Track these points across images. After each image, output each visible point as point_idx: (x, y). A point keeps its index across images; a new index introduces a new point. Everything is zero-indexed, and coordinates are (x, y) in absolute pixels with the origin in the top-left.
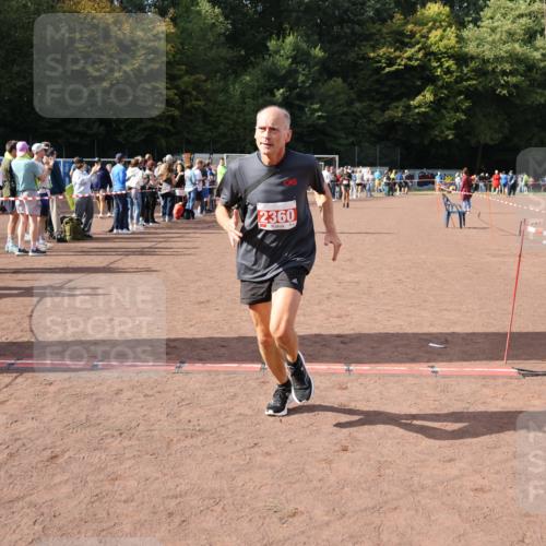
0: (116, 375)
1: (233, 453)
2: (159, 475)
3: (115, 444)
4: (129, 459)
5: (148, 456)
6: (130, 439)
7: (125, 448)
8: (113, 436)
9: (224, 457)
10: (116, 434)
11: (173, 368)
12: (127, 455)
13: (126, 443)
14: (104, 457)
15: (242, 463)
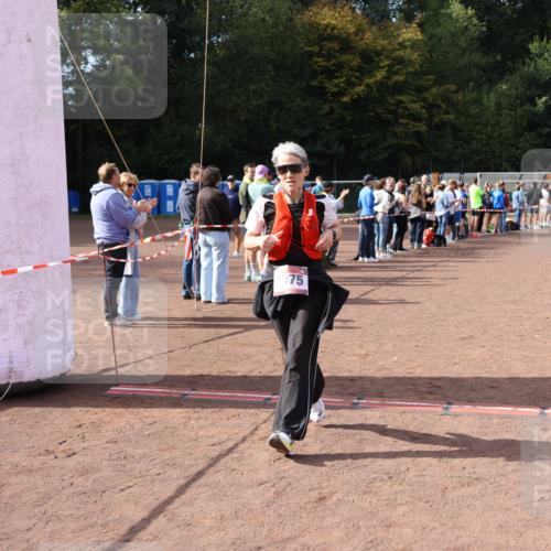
0: (379, 415)
1: (516, 506)
2: (437, 525)
3: (386, 488)
4: (401, 505)
5: (422, 504)
6: (401, 484)
7: (396, 493)
8: (382, 480)
9: (508, 510)
10: (385, 477)
11: (440, 410)
12: (399, 501)
13: (397, 488)
14: (374, 501)
15: (528, 517)
